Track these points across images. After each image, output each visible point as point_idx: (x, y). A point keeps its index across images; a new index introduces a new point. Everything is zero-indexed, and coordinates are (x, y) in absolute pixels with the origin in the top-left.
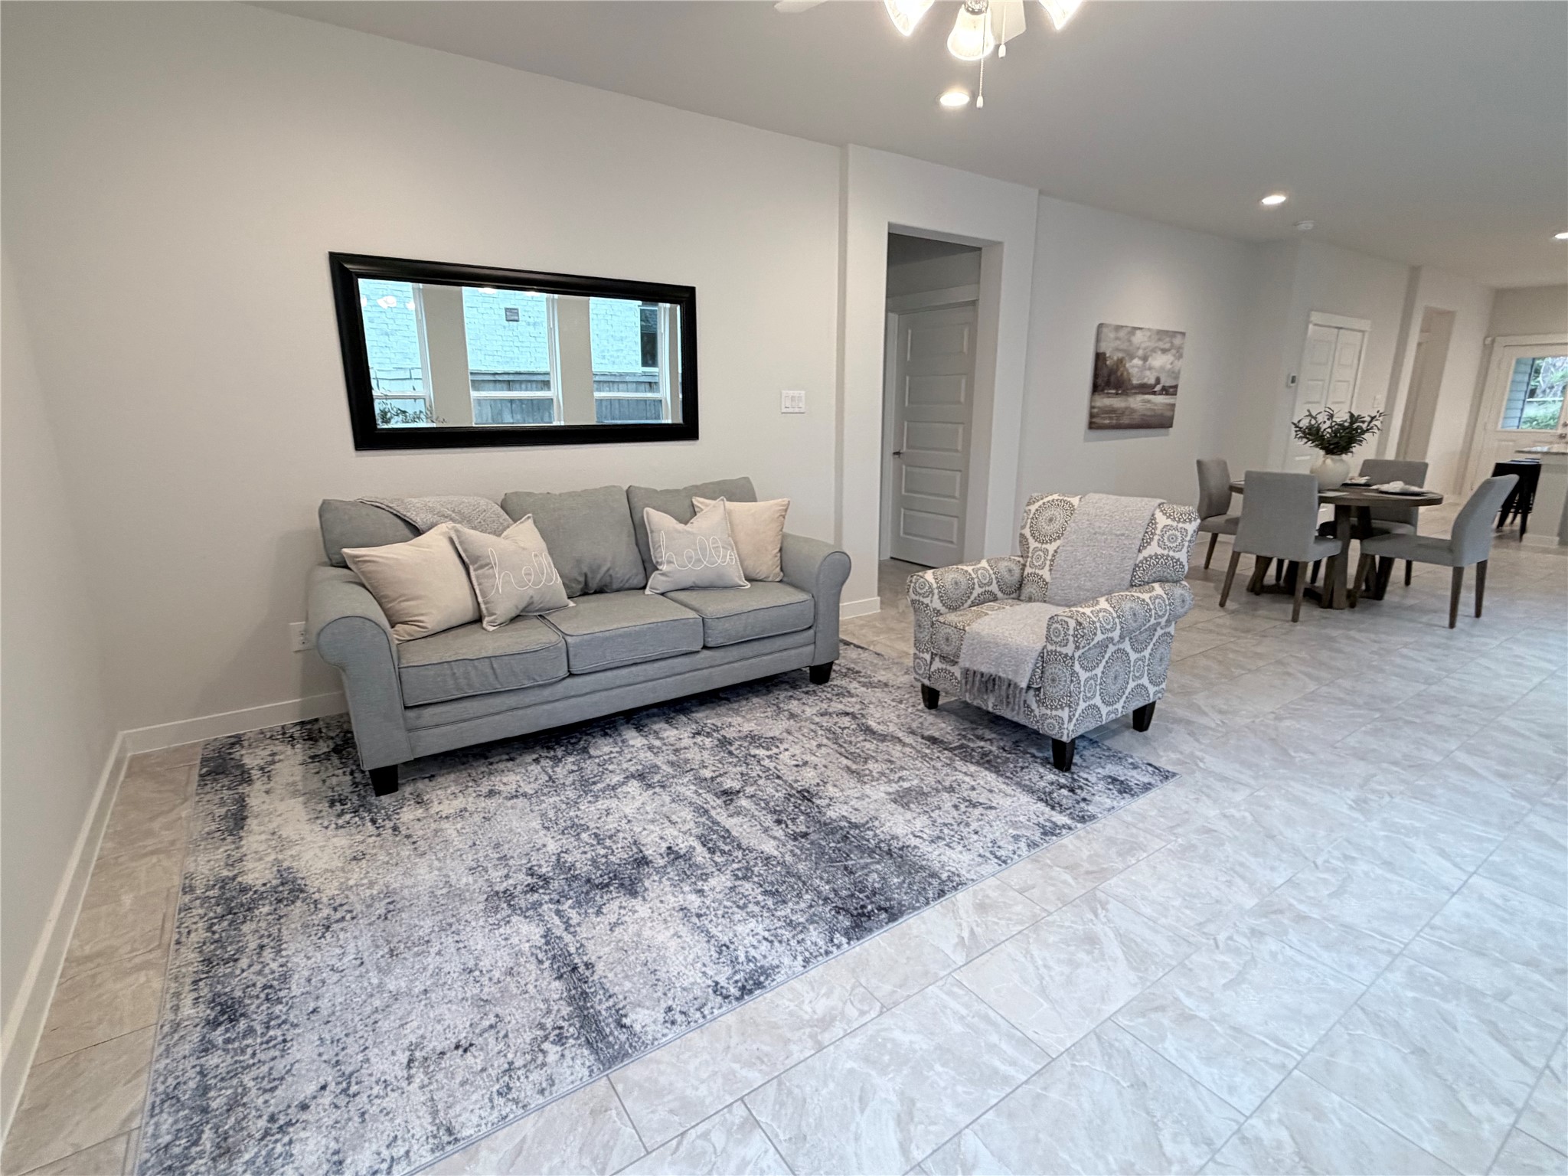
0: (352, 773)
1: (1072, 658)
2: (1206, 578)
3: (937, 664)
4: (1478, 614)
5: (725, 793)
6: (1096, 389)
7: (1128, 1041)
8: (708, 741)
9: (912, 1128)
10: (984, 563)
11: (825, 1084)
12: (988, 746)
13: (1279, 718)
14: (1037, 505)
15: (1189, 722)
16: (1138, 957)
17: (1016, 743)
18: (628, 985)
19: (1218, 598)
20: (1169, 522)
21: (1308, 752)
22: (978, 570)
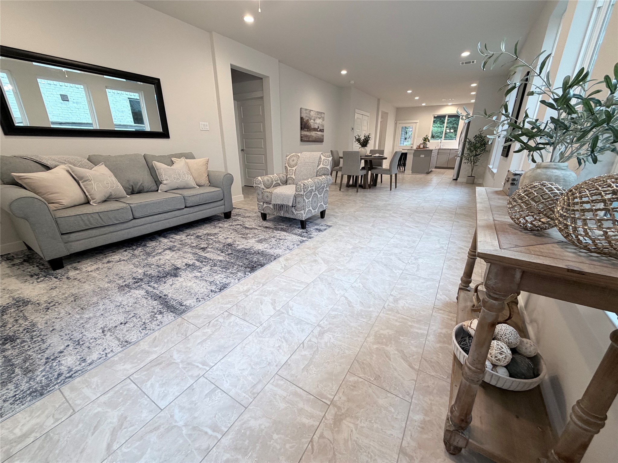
0: (37, 266)
1: (303, 195)
2: (336, 185)
3: (265, 205)
4: (396, 187)
5: (202, 248)
6: (302, 129)
7: (326, 277)
8: (192, 237)
9: (276, 304)
10: (275, 175)
11: (250, 302)
12: (283, 227)
13: (355, 212)
14: (289, 157)
15: (334, 215)
16: (326, 262)
17: (290, 225)
18: (181, 297)
19: (339, 189)
20: (325, 158)
21: (361, 217)
22: (274, 176)
